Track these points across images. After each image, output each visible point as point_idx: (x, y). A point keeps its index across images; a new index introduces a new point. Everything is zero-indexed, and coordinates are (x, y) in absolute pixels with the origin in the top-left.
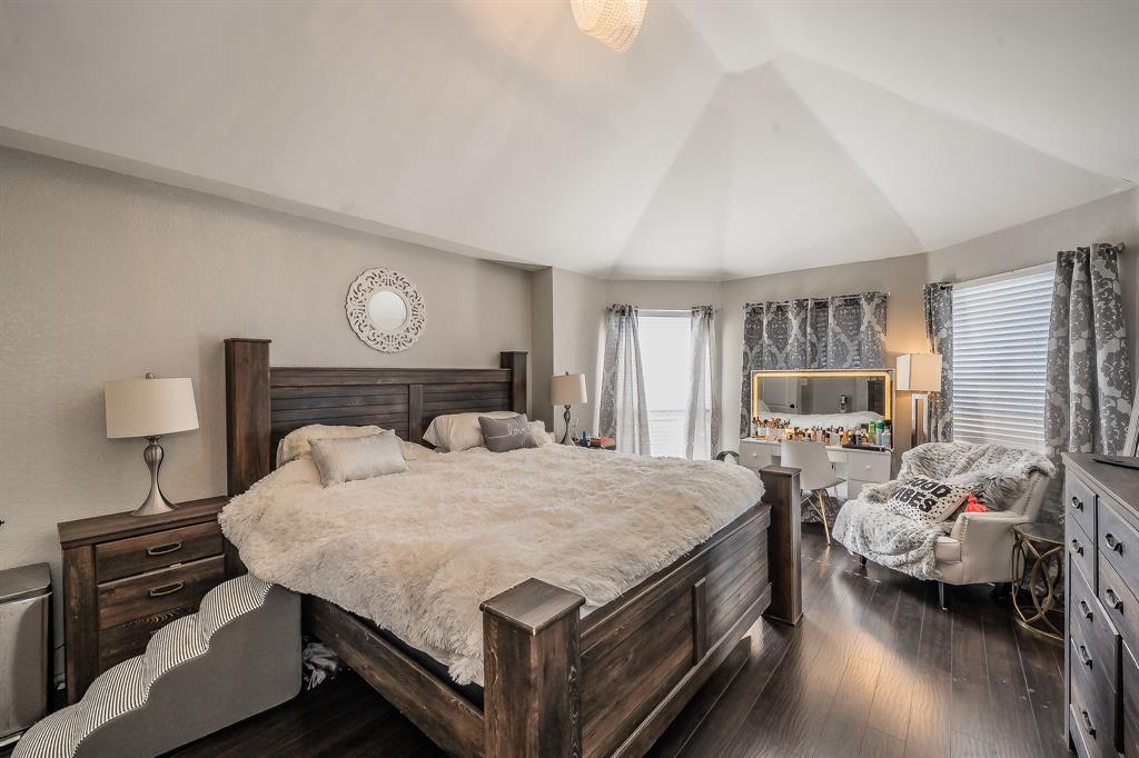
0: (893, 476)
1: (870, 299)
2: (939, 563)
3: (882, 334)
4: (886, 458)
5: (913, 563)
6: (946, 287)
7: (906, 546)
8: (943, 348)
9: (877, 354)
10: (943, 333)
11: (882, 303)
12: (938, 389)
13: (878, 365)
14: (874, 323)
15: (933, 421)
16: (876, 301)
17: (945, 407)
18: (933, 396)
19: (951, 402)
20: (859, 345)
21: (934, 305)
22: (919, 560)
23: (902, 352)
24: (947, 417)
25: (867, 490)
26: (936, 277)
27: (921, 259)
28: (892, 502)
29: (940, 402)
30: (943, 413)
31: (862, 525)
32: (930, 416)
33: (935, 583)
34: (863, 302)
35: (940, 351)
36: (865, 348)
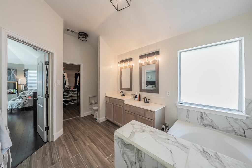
0: (18, 97)
1: (13, 70)
2: (24, 105)
3: (16, 76)
4: (16, 94)
5: (20, 106)
6: (27, 70)
7: (19, 104)
8: (27, 78)
9: (15, 79)
10: (27, 76)
11: (16, 71)
12: (26, 84)
13: (15, 81)
14: (14, 74)
15: (25, 88)
16: (14, 70)
17: (27, 86)
18: (25, 85)
19: (28, 85)
20: (11, 77)
21: (25, 72)
22: (21, 106)
23: (19, 78)
24: (27, 88)
25: (12, 99)
26: (26, 69)
27: (23, 65)
28: (17, 99)
29: (26, 86)
30: (26, 87)
31: (11, 104)
32: (24, 88)
33: (24, 108)
34: (11, 70)
35: (26, 79)
36: (12, 78)
